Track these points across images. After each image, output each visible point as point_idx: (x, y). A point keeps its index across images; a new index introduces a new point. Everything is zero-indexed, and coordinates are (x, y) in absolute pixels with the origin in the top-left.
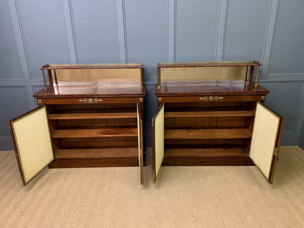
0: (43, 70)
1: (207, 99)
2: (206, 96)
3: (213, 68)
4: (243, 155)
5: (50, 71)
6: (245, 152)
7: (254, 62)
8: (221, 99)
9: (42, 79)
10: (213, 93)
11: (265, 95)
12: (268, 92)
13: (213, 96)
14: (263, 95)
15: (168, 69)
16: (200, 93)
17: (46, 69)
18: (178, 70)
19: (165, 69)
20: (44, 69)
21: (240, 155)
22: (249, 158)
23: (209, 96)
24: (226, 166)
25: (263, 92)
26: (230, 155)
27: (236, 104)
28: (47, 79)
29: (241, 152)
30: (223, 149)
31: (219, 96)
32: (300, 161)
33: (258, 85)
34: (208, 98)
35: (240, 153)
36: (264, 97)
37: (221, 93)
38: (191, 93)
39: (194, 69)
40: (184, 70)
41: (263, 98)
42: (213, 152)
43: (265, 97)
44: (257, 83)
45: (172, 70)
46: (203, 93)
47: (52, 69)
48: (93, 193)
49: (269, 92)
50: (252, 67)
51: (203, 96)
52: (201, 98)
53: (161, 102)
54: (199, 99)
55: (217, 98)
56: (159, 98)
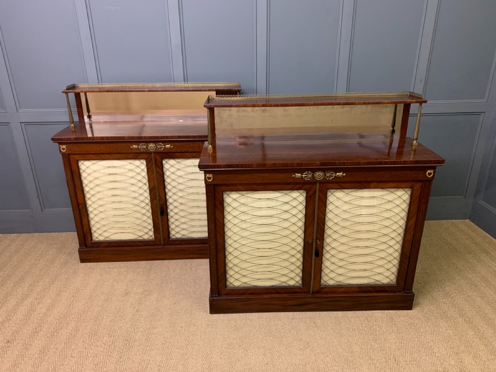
0: (67, 93)
1: (310, 176)
2: (308, 170)
3: (324, 109)
5: (78, 96)
7: (412, 96)
8: (340, 177)
9: (67, 109)
10: (322, 164)
11: (434, 168)
12: (442, 162)
13: (324, 170)
14: (430, 168)
15: (230, 110)
16: (295, 166)
17: (73, 92)
18: (252, 111)
19: (225, 110)
20: (70, 92)
23: (314, 171)
25: (431, 162)
28: (74, 109)
31: (337, 170)
32: (473, 245)
33: (419, 144)
34: (313, 176)
36: (432, 171)
37: (340, 164)
38: (275, 164)
39: (284, 110)
40: (263, 111)
41: (430, 174)
43: (434, 172)
44: (416, 140)
45: (238, 112)
46: (301, 165)
47: (82, 92)
48: (132, 304)
50: (407, 107)
51: (302, 171)
52: (298, 175)
53: (212, 183)
54: (294, 176)
55: (333, 174)
56: (208, 175)
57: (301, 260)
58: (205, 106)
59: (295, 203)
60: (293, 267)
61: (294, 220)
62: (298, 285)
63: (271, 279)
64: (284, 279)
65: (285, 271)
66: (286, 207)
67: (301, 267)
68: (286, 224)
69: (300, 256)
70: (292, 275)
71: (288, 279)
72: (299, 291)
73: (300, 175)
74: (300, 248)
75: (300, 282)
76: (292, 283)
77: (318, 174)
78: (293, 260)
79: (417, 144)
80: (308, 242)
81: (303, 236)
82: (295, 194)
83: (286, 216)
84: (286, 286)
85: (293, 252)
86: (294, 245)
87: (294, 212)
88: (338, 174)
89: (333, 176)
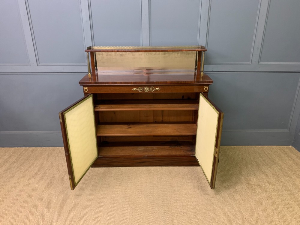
1: (141, 89)
2: (140, 86)
4: (189, 153)
6: (192, 150)
7: (201, 47)
8: (157, 90)
10: (147, 83)
11: (208, 85)
13: (149, 86)
14: (206, 85)
19: (99, 54)
21: (185, 154)
22: (195, 157)
23: (143, 86)
24: (170, 166)
26: (174, 154)
27: (183, 97)
29: (187, 150)
31: (156, 86)
34: (143, 89)
38: (122, 82)
40: (121, 55)
41: (206, 89)
42: (156, 151)
43: (208, 88)
45: (107, 55)
46: (136, 83)
49: (212, 82)
50: (200, 53)
53: (87, 93)
54: (132, 89)
55: (153, 88)
56: (85, 88)
58: (85, 51)
73: (136, 89)
77: (146, 88)
79: (203, 74)
88: (156, 88)
89: (154, 90)
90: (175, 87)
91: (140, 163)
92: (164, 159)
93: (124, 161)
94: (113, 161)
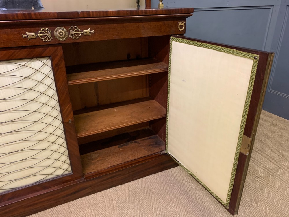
1: (49, 35)
2: (42, 25)
4: (156, 150)
6: (156, 143)
8: (88, 35)
11: (184, 19)
12: (190, 12)
14: (181, 19)
21: (150, 153)
22: (167, 155)
26: (131, 158)
27: (129, 55)
29: (149, 145)
30: (117, 146)
34: (52, 34)
35: (149, 148)
36: (183, 24)
41: (181, 27)
42: (98, 161)
43: (185, 24)
49: (192, 11)
52: (31, 34)
55: (78, 31)
57: (65, 144)
59: (39, 77)
60: (56, 156)
61: (44, 99)
62: (67, 172)
63: (33, 175)
64: (49, 171)
65: (48, 162)
66: (28, 84)
67: (67, 153)
68: (34, 106)
69: (62, 141)
70: (58, 164)
71: (54, 169)
72: (70, 178)
73: (33, 34)
74: (60, 132)
75: (70, 169)
76: (60, 172)
77: (59, 31)
78: (55, 147)
80: (68, 123)
81: (60, 117)
82: (36, 64)
83: (31, 95)
84: (54, 178)
85: (52, 138)
86: (51, 129)
87: (42, 88)
88: (84, 31)
89: (79, 34)
90: (125, 25)
91: (71, 194)
92: (118, 174)
93: (38, 201)
94: (11, 209)
